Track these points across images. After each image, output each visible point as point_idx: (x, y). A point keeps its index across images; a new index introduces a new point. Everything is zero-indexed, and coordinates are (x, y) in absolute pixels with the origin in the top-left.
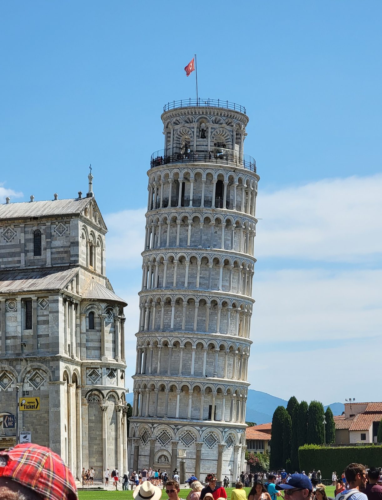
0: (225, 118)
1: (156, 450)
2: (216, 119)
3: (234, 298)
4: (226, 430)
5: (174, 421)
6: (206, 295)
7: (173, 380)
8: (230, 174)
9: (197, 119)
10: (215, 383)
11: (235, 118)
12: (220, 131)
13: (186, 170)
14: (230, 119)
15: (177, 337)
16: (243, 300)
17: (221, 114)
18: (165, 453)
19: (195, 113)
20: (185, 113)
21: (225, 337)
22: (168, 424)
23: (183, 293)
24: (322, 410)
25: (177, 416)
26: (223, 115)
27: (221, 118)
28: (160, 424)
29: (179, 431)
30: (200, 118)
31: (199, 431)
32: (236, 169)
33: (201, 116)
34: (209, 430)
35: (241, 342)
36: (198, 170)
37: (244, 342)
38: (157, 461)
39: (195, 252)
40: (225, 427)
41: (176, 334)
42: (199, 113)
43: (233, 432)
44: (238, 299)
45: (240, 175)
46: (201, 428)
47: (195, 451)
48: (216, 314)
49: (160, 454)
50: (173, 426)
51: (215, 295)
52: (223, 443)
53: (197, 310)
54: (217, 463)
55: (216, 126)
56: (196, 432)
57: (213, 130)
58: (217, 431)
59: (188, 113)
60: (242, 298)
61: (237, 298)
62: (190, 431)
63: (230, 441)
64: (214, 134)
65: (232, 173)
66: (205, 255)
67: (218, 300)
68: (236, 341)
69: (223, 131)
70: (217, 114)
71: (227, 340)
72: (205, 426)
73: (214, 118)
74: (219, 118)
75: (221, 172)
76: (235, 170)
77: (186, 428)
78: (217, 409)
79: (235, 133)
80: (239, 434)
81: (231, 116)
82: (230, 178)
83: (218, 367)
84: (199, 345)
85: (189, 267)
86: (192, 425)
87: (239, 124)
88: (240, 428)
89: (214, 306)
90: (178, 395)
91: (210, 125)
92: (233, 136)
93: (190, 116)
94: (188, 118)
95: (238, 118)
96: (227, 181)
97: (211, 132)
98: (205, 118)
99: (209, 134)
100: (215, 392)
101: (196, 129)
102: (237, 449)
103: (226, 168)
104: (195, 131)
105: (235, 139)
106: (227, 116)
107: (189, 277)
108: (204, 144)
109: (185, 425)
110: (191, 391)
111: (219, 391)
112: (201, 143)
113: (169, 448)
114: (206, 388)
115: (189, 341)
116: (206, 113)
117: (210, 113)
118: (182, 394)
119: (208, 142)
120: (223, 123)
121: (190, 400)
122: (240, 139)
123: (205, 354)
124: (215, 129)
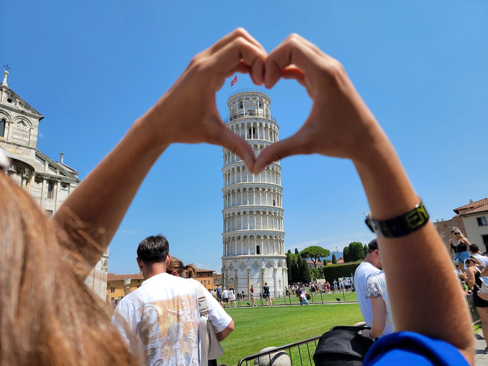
0: (251, 96)
1: (228, 275)
2: (247, 98)
3: (263, 185)
4: (265, 259)
5: (234, 257)
6: (245, 185)
7: (233, 233)
8: (253, 121)
9: (237, 100)
10: (255, 232)
12: (250, 103)
13: (232, 125)
14: (254, 97)
15: (233, 210)
16: (269, 185)
17: (249, 95)
18: (232, 276)
19: (236, 97)
20: (232, 100)
21: (258, 206)
22: (232, 259)
23: (234, 186)
24: (362, 246)
25: (236, 254)
27: (249, 97)
28: (229, 259)
29: (237, 262)
30: (239, 99)
31: (247, 261)
33: (239, 98)
34: (253, 260)
35: (271, 208)
36: (237, 123)
37: (273, 208)
38: (229, 281)
39: (238, 164)
40: (263, 258)
41: (232, 208)
42: (238, 97)
43: (270, 260)
44: (265, 185)
45: (260, 121)
46: (249, 259)
47: (247, 274)
48: (253, 195)
49: (230, 277)
50: (234, 260)
51: (250, 185)
52: (264, 267)
53: (242, 194)
54: (261, 280)
55: (247, 101)
56: (246, 262)
57: (245, 103)
58: (259, 260)
59: (234, 99)
60: (268, 184)
61: (264, 185)
62: (243, 262)
63: (269, 265)
64: (247, 105)
65: (255, 121)
67: (253, 187)
68: (266, 208)
69: (251, 103)
70: (247, 95)
71: (260, 207)
73: (245, 98)
75: (249, 121)
76: (256, 119)
77: (241, 260)
78: (260, 247)
79: (258, 103)
80: (276, 261)
81: (255, 95)
82: (255, 124)
83: (259, 223)
84: (245, 213)
85: (238, 173)
86: (244, 258)
87: (261, 99)
88: (276, 258)
89: (251, 191)
90: (236, 242)
91: (244, 101)
92: (257, 104)
93: (235, 100)
94: (234, 101)
95: (260, 96)
96: (252, 125)
97: (245, 105)
98: (241, 99)
99: (244, 106)
100: (255, 238)
101: (237, 105)
102: (275, 270)
103: (251, 118)
104: (237, 106)
105: (259, 106)
106: (253, 95)
107: (239, 178)
108: (242, 111)
109: (240, 259)
110: (242, 239)
111: (259, 237)
112: (240, 111)
113: (234, 273)
114: (250, 236)
115: (239, 211)
116: (241, 96)
117: (243, 95)
118: (239, 241)
119: (243, 109)
120: (251, 99)
121: (242, 244)
122: (263, 106)
123: (248, 217)
124: (247, 102)
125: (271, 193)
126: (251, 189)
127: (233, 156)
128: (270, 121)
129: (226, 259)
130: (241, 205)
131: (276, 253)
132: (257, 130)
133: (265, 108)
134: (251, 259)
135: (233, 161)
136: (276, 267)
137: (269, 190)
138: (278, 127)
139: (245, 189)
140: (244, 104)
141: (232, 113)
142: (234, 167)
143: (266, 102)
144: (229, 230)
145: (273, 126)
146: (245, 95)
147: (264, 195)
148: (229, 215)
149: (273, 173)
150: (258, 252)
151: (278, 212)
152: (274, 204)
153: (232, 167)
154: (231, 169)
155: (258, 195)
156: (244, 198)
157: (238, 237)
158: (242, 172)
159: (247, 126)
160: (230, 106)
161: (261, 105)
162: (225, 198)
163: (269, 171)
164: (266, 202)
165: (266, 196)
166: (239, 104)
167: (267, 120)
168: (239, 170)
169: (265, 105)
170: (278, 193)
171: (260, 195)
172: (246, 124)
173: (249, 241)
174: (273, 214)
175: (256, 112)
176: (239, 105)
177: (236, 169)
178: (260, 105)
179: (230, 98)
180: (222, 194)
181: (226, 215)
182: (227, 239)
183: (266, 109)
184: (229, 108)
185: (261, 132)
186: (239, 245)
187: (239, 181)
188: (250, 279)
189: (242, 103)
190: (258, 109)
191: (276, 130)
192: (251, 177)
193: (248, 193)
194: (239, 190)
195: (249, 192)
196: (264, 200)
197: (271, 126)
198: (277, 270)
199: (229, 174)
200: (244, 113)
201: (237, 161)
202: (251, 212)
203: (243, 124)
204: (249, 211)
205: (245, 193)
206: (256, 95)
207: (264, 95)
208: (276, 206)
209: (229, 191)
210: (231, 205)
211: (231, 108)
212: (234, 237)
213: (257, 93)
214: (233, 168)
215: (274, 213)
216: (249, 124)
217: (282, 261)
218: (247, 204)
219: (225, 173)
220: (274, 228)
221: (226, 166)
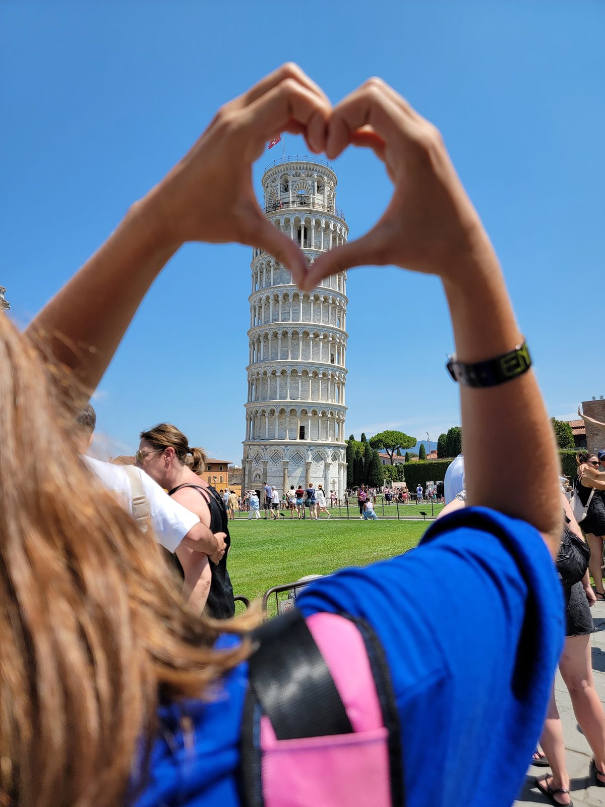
0: (304, 171)
1: (252, 470)
2: (296, 173)
3: (315, 328)
4: (312, 448)
5: (263, 442)
6: (287, 326)
7: (263, 405)
8: (306, 216)
9: (280, 176)
10: (299, 405)
11: (315, 170)
12: (301, 183)
14: (310, 172)
15: (264, 367)
16: (325, 329)
17: (300, 168)
18: (259, 472)
19: (278, 171)
21: (306, 363)
22: (259, 445)
23: (268, 328)
25: (267, 437)
26: (302, 168)
27: (301, 172)
28: (254, 445)
29: (267, 450)
30: (283, 175)
31: (284, 450)
32: (311, 210)
33: (283, 173)
34: (294, 448)
35: (326, 367)
36: (278, 217)
37: (329, 367)
38: (254, 479)
39: (276, 290)
40: (310, 445)
41: (263, 364)
42: (281, 170)
43: (321, 450)
44: (320, 328)
45: (317, 217)
46: (286, 446)
47: (282, 469)
48: (298, 344)
49: (255, 473)
50: (263, 447)
51: (295, 326)
52: (310, 460)
53: (280, 341)
54: (305, 480)
55: (296, 179)
56: (282, 451)
58: (302, 449)
59: (273, 174)
60: (324, 327)
61: (318, 328)
62: (277, 451)
63: (319, 458)
64: (296, 187)
65: (309, 216)
66: (285, 292)
67: (299, 331)
68: (319, 366)
69: (304, 183)
70: (297, 168)
71: (309, 365)
72: (290, 445)
73: (294, 172)
74: (299, 171)
75: (297, 216)
76: (311, 212)
77: (273, 448)
78: (305, 429)
79: (316, 184)
80: (330, 452)
81: (310, 169)
82: (308, 221)
83: (305, 391)
84: (283, 372)
85: (275, 305)
86: (278, 444)
87: (321, 177)
88: (329, 446)
89: (295, 336)
90: (267, 419)
91: (291, 179)
92: (314, 186)
93: (275, 176)
94: (274, 178)
95: (319, 171)
96: (303, 223)
97: (292, 185)
98: (287, 174)
99: (290, 187)
100: (299, 414)
101: (279, 185)
102: (327, 466)
103: (301, 210)
104: (279, 187)
105: (316, 188)
106: (307, 168)
107: (276, 314)
108: (287, 196)
109: (272, 445)
110: (277, 414)
111: (305, 412)
112: (284, 196)
113: (261, 467)
114: (291, 411)
115: (274, 369)
116: (287, 169)
117: (290, 168)
118: (273, 417)
119: (289, 193)
120: (303, 176)
121: (277, 422)
122: (324, 190)
123: (289, 379)
124: (295, 182)
125: (329, 341)
126: (295, 333)
127: (268, 276)
128: (333, 216)
129: (249, 445)
130: (277, 360)
131: (330, 438)
132: (311, 231)
133: (327, 193)
134: (291, 447)
135: (268, 284)
136: (329, 461)
137: (325, 337)
138: (347, 229)
139: (285, 334)
140: (290, 184)
141: (269, 199)
142: (269, 295)
143: (329, 183)
144: (257, 399)
145: (339, 226)
146: (293, 168)
147: (316, 345)
148: (258, 376)
149: (334, 309)
150: (302, 436)
151: (337, 373)
152: (332, 361)
153: (265, 295)
154: (264, 298)
155: (307, 345)
156: (283, 349)
157: (271, 411)
158: (282, 304)
159: (295, 225)
160: (267, 187)
161: (320, 188)
162: (252, 346)
163: (327, 304)
164: (320, 358)
165: (319, 346)
166: (283, 185)
167: (328, 216)
168: (276, 299)
169: (327, 189)
170: (340, 343)
171: (309, 344)
172: (292, 221)
173: (288, 419)
174: (330, 377)
175: (311, 199)
176: (281, 185)
177: (271, 298)
178: (318, 187)
179: (268, 172)
180: (247, 341)
181: (252, 375)
182: (253, 413)
183: (329, 196)
184: (265, 191)
185: (318, 237)
186: (272, 424)
187: (277, 320)
188: (287, 478)
189: (287, 181)
190: (314, 194)
191: (343, 234)
192: (296, 313)
193: (290, 340)
194: (275, 335)
195: (293, 339)
196: (316, 354)
197: (334, 226)
198: (331, 466)
199: (260, 307)
200: (291, 200)
201: (274, 285)
202: (294, 372)
203: (287, 221)
204: (291, 370)
205: (286, 339)
206: (313, 169)
207: (326, 169)
208: (336, 364)
209: (260, 336)
210: (262, 359)
211: (268, 189)
212: (264, 411)
213: (315, 165)
214: (268, 297)
215: (332, 375)
216: (298, 221)
217: (339, 451)
218: (287, 359)
219: (253, 304)
220: (330, 400)
221: (256, 292)
